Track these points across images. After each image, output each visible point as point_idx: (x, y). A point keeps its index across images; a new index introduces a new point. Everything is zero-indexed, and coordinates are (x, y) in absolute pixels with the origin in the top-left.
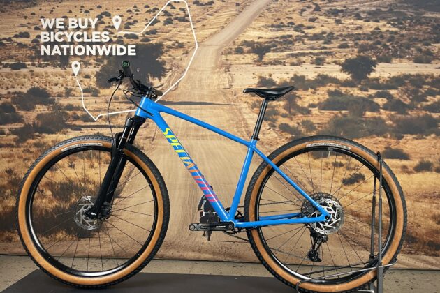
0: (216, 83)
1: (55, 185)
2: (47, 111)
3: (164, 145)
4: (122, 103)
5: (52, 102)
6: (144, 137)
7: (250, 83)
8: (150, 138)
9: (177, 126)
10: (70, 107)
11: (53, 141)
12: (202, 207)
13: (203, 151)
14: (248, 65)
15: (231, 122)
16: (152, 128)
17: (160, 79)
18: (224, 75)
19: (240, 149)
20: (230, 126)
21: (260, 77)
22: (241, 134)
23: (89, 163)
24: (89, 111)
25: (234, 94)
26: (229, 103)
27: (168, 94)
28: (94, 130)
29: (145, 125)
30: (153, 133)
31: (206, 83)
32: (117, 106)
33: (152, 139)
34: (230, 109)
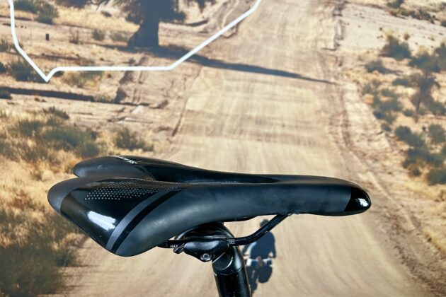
0: (312, 34)
3: (195, 145)
6: (156, 126)
7: (370, 46)
8: (167, 129)
9: (225, 111)
12: (248, 252)
13: (264, 161)
14: (377, 11)
15: (323, 114)
16: (174, 110)
17: (202, 7)
18: (330, 22)
19: (327, 162)
20: (318, 122)
21: (390, 38)
22: (335, 137)
23: (32, 170)
24: (30, 55)
25: (338, 63)
26: (327, 79)
27: (214, 44)
28: (43, 101)
29: (161, 103)
30: (176, 121)
31: (293, 32)
32: (100, 53)
33: (171, 132)
34: (326, 91)
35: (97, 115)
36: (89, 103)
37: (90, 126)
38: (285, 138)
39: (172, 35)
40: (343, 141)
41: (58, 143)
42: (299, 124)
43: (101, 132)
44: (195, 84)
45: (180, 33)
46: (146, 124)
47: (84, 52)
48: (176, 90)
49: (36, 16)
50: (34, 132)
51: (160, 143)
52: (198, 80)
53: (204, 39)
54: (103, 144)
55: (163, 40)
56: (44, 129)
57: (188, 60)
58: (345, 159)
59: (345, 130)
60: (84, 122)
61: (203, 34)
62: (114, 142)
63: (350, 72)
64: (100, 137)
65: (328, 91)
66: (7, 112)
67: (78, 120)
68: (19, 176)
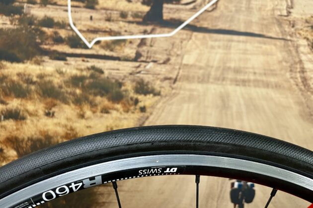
0: (270, 5)
1: (23, 140)
2: (9, 26)
3: (191, 90)
4: (132, 22)
5: (19, 11)
6: (162, 77)
8: (170, 79)
9: (211, 64)
10: (48, 22)
11: (19, 75)
13: (242, 102)
15: (284, 64)
16: (175, 64)
19: (291, 101)
20: (281, 69)
22: (295, 81)
23: (78, 111)
24: (80, 31)
25: (292, 25)
26: (285, 37)
27: (201, 17)
28: (88, 61)
29: (165, 60)
30: (176, 73)
31: (256, 5)
32: (125, 26)
33: (172, 81)
34: (284, 46)
35: (122, 70)
36: (117, 62)
37: (117, 78)
38: (257, 83)
39: (172, 12)
40: (301, 84)
41: (97, 91)
42: (266, 72)
43: (125, 83)
44: (189, 45)
45: (178, 10)
46: (155, 76)
47: (114, 27)
48: (175, 50)
49: (84, 5)
50: (80, 84)
51: (165, 89)
52: (190, 42)
53: (194, 13)
54: (126, 91)
55: (166, 16)
56: (87, 81)
57: (183, 29)
58: (305, 98)
59: (302, 75)
60: (114, 75)
61: (194, 10)
62: (133, 89)
63: (301, 32)
64: (124, 86)
65: (286, 46)
66: (64, 70)
67: (110, 74)
68: (70, 115)
